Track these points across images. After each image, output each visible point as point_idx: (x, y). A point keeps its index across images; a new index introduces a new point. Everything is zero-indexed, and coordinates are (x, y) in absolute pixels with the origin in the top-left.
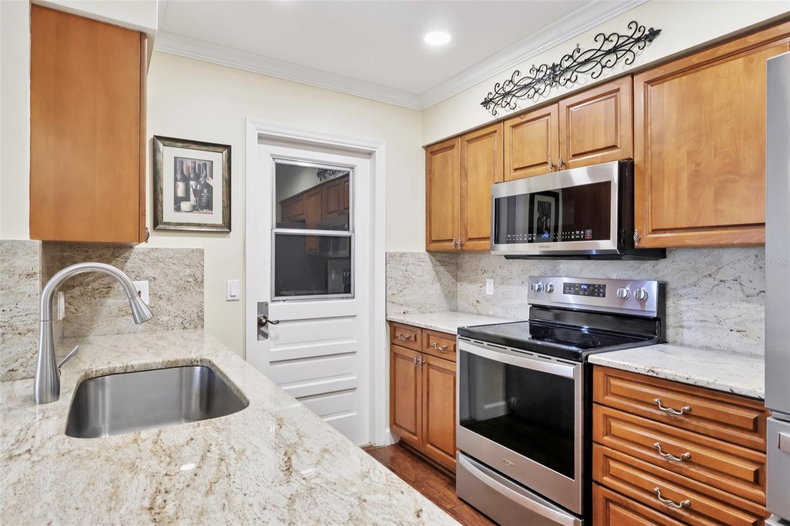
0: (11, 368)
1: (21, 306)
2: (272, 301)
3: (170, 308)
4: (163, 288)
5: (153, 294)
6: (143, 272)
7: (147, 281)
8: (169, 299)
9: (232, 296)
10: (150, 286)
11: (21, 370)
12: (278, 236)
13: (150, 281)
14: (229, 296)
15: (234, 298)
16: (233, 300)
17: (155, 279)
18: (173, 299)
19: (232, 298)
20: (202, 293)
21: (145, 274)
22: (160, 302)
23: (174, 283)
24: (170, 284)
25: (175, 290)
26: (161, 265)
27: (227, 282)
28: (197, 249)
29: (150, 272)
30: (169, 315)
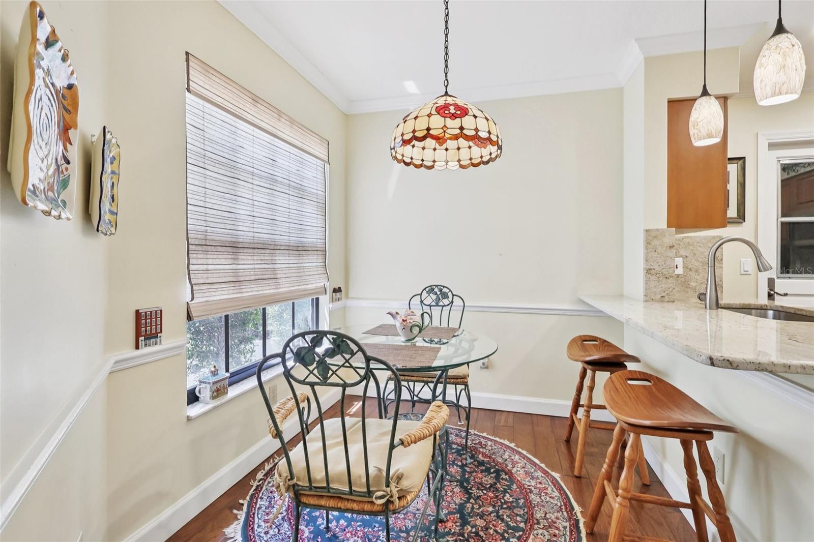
0: (662, 295)
1: (667, 264)
2: (778, 278)
3: (698, 277)
4: (692, 263)
5: (685, 267)
6: (679, 252)
7: (682, 259)
8: (696, 271)
9: (745, 271)
10: (683, 262)
11: (667, 297)
12: (782, 224)
13: (683, 258)
14: (742, 270)
15: (747, 273)
16: (746, 274)
17: (686, 256)
18: (699, 271)
19: (745, 273)
20: (722, 267)
21: (680, 254)
22: (691, 272)
23: (700, 260)
24: (698, 260)
25: (701, 264)
26: (691, 247)
27: (740, 260)
28: (717, 236)
29: (683, 253)
30: (697, 282)
